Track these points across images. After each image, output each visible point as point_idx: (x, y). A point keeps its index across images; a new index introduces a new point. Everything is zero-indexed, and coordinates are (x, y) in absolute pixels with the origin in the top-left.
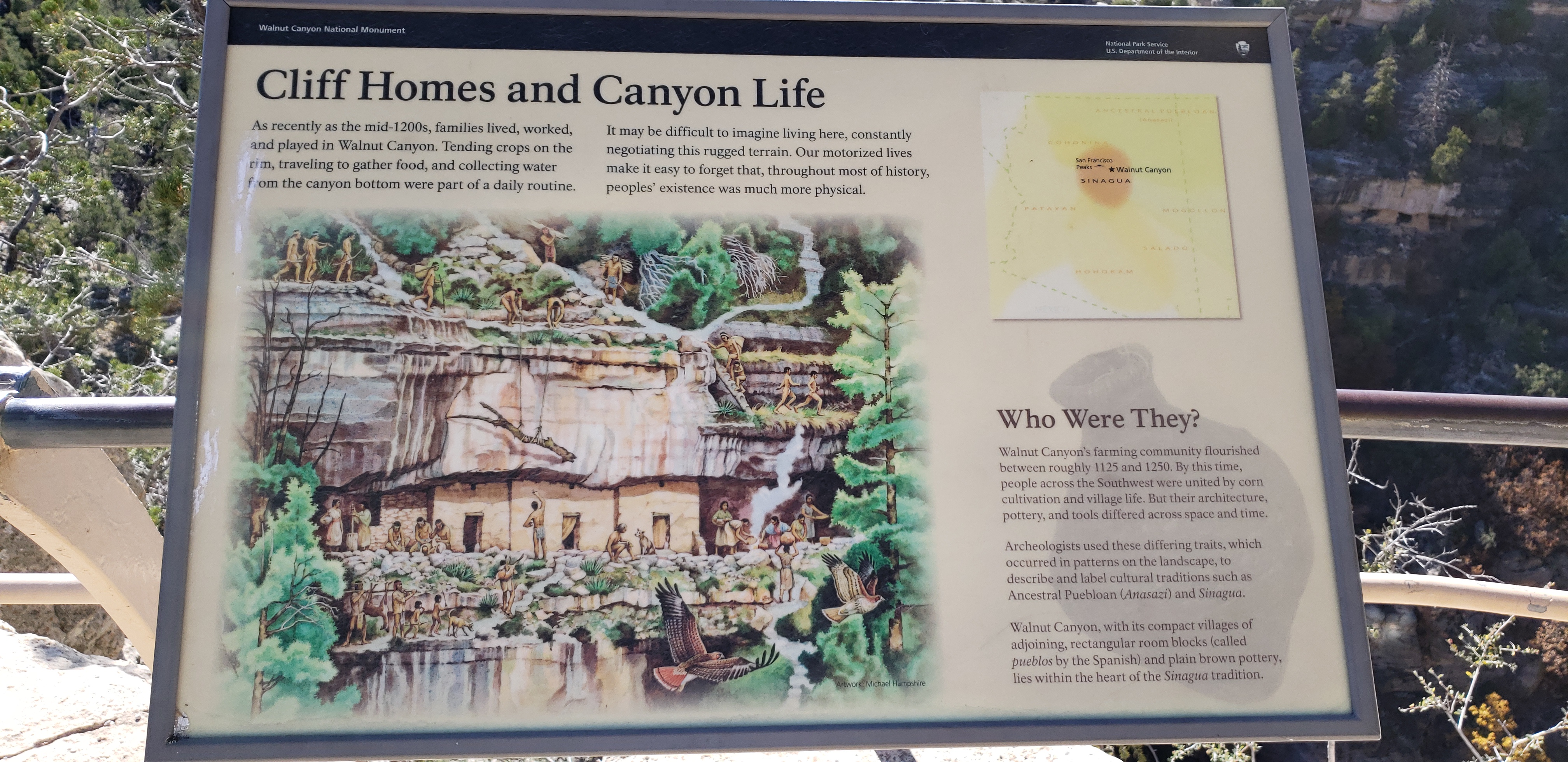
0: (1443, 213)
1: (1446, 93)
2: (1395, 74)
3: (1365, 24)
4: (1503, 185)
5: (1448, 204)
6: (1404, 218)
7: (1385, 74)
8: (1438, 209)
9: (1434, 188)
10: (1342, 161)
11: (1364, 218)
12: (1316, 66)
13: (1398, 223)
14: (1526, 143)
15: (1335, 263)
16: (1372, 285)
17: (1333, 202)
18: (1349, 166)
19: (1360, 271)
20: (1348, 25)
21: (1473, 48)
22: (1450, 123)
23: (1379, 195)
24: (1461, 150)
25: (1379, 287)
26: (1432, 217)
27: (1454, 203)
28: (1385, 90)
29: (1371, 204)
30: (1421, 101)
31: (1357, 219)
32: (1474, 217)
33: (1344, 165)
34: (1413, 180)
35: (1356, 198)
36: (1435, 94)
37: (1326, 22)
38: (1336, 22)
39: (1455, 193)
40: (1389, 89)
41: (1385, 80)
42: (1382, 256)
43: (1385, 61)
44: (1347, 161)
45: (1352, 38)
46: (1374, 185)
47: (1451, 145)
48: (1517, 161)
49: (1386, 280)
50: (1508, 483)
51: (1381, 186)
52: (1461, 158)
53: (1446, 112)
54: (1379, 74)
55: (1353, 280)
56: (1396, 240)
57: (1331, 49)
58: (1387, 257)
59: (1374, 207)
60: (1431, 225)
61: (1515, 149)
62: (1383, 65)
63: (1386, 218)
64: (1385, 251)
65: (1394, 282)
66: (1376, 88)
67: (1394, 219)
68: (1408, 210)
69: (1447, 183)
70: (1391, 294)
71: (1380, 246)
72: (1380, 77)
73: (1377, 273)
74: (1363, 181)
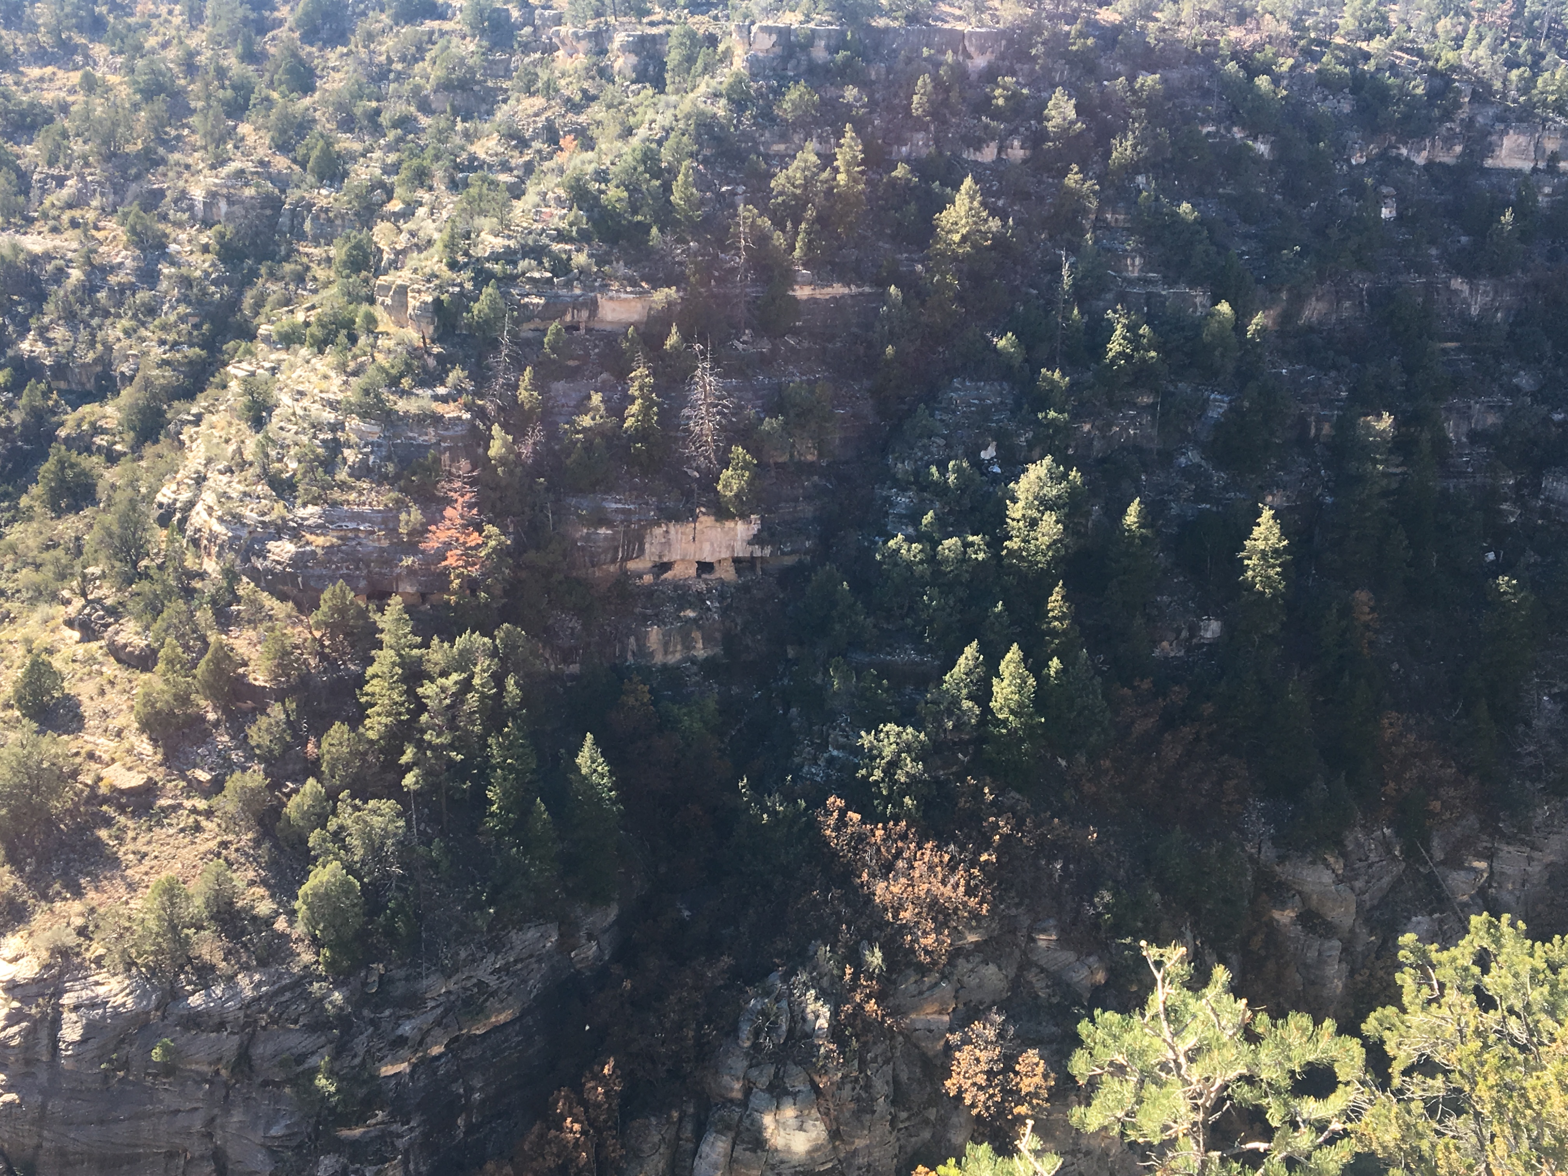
0: (748, 555)
1: (716, 406)
2: (654, 388)
3: (609, 328)
4: (807, 510)
5: (750, 543)
6: (705, 567)
7: (641, 389)
8: (742, 550)
9: (729, 524)
10: (614, 506)
11: (657, 576)
12: (559, 387)
13: (699, 576)
14: (821, 455)
15: (632, 640)
16: (685, 660)
17: (614, 561)
18: (623, 511)
19: (666, 645)
20: (589, 330)
21: (741, 346)
22: (730, 442)
23: (668, 543)
24: (747, 474)
25: (693, 661)
26: (736, 561)
27: (756, 540)
28: (646, 410)
29: (660, 557)
30: (689, 418)
31: (648, 579)
32: (783, 553)
33: (617, 510)
34: (702, 518)
35: (642, 550)
36: (704, 408)
37: (558, 331)
38: (573, 328)
39: (755, 528)
40: (650, 407)
41: (642, 396)
42: (688, 620)
43: (637, 373)
44: (620, 506)
45: (596, 346)
46: (658, 531)
47: (734, 469)
48: (816, 478)
49: (700, 651)
50: (883, 885)
51: (667, 532)
52: (750, 483)
53: (722, 428)
54: (634, 391)
55: (659, 659)
56: (700, 597)
57: (571, 363)
58: (695, 620)
59: (665, 560)
60: (737, 571)
61: (812, 464)
62: (636, 377)
63: (683, 571)
64: (691, 614)
65: (710, 652)
66: (634, 408)
67: (692, 571)
68: (708, 557)
69: (744, 516)
70: (709, 667)
71: (683, 609)
72: (636, 393)
73: (688, 645)
74: (645, 528)
